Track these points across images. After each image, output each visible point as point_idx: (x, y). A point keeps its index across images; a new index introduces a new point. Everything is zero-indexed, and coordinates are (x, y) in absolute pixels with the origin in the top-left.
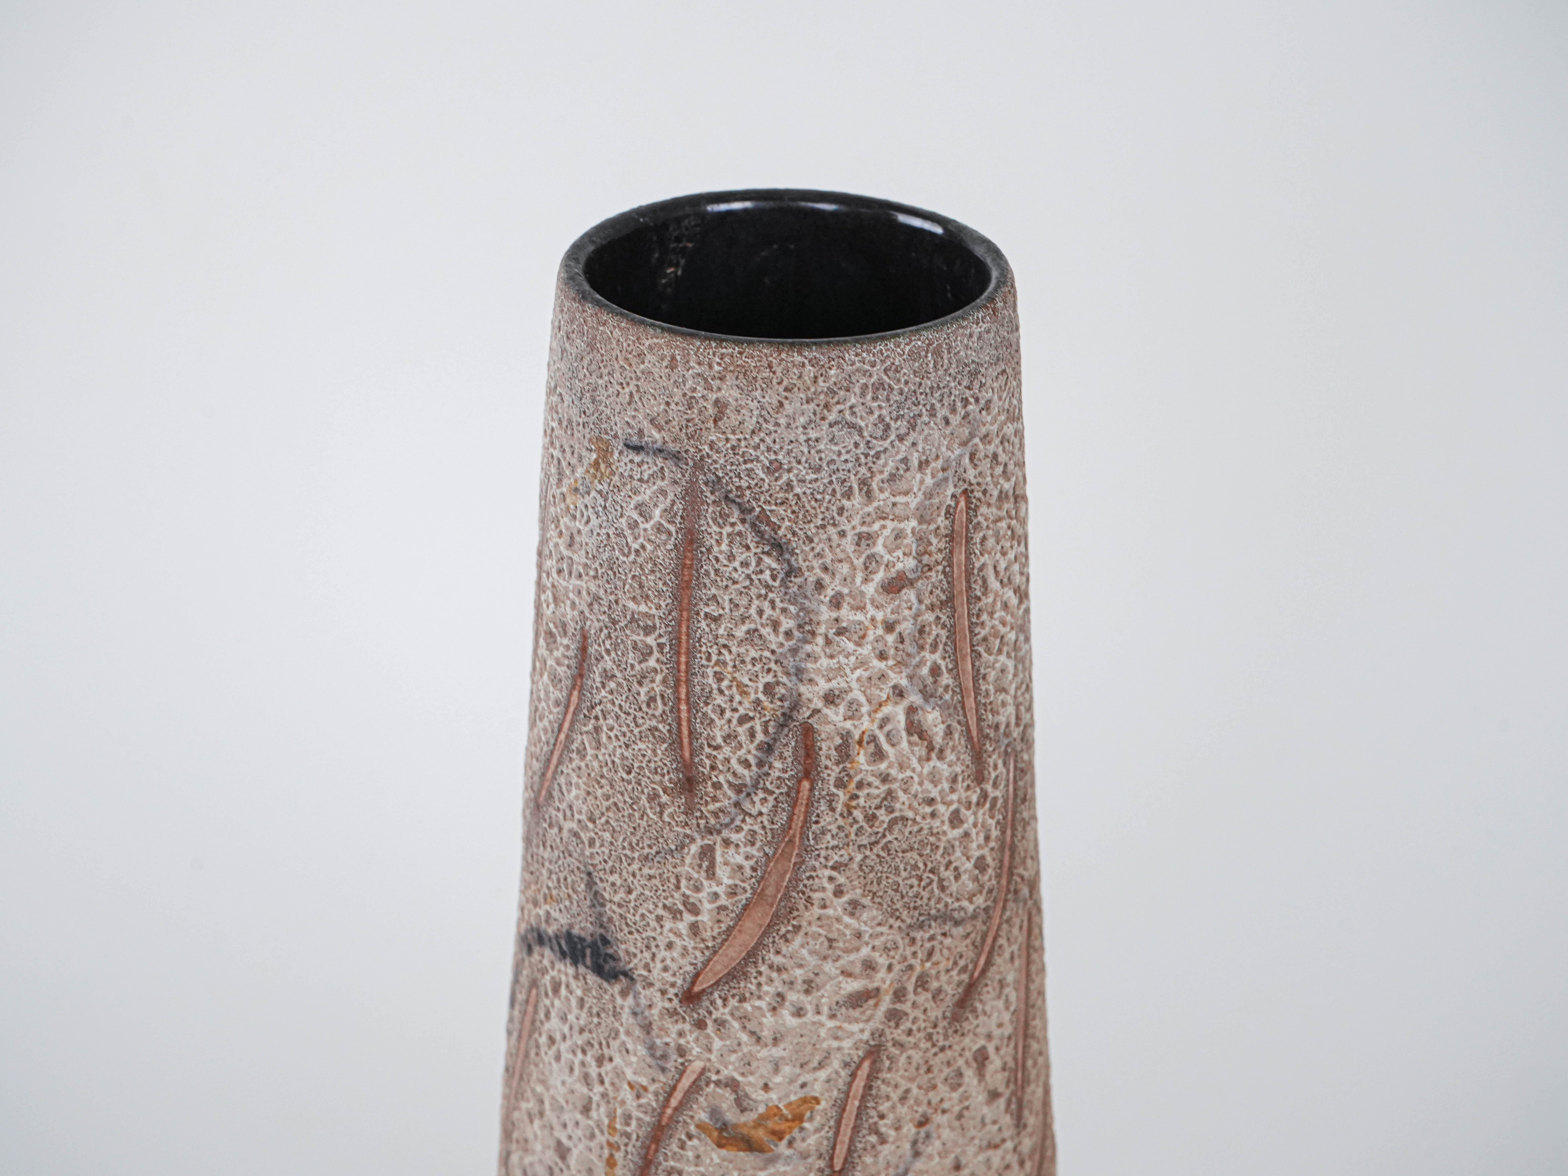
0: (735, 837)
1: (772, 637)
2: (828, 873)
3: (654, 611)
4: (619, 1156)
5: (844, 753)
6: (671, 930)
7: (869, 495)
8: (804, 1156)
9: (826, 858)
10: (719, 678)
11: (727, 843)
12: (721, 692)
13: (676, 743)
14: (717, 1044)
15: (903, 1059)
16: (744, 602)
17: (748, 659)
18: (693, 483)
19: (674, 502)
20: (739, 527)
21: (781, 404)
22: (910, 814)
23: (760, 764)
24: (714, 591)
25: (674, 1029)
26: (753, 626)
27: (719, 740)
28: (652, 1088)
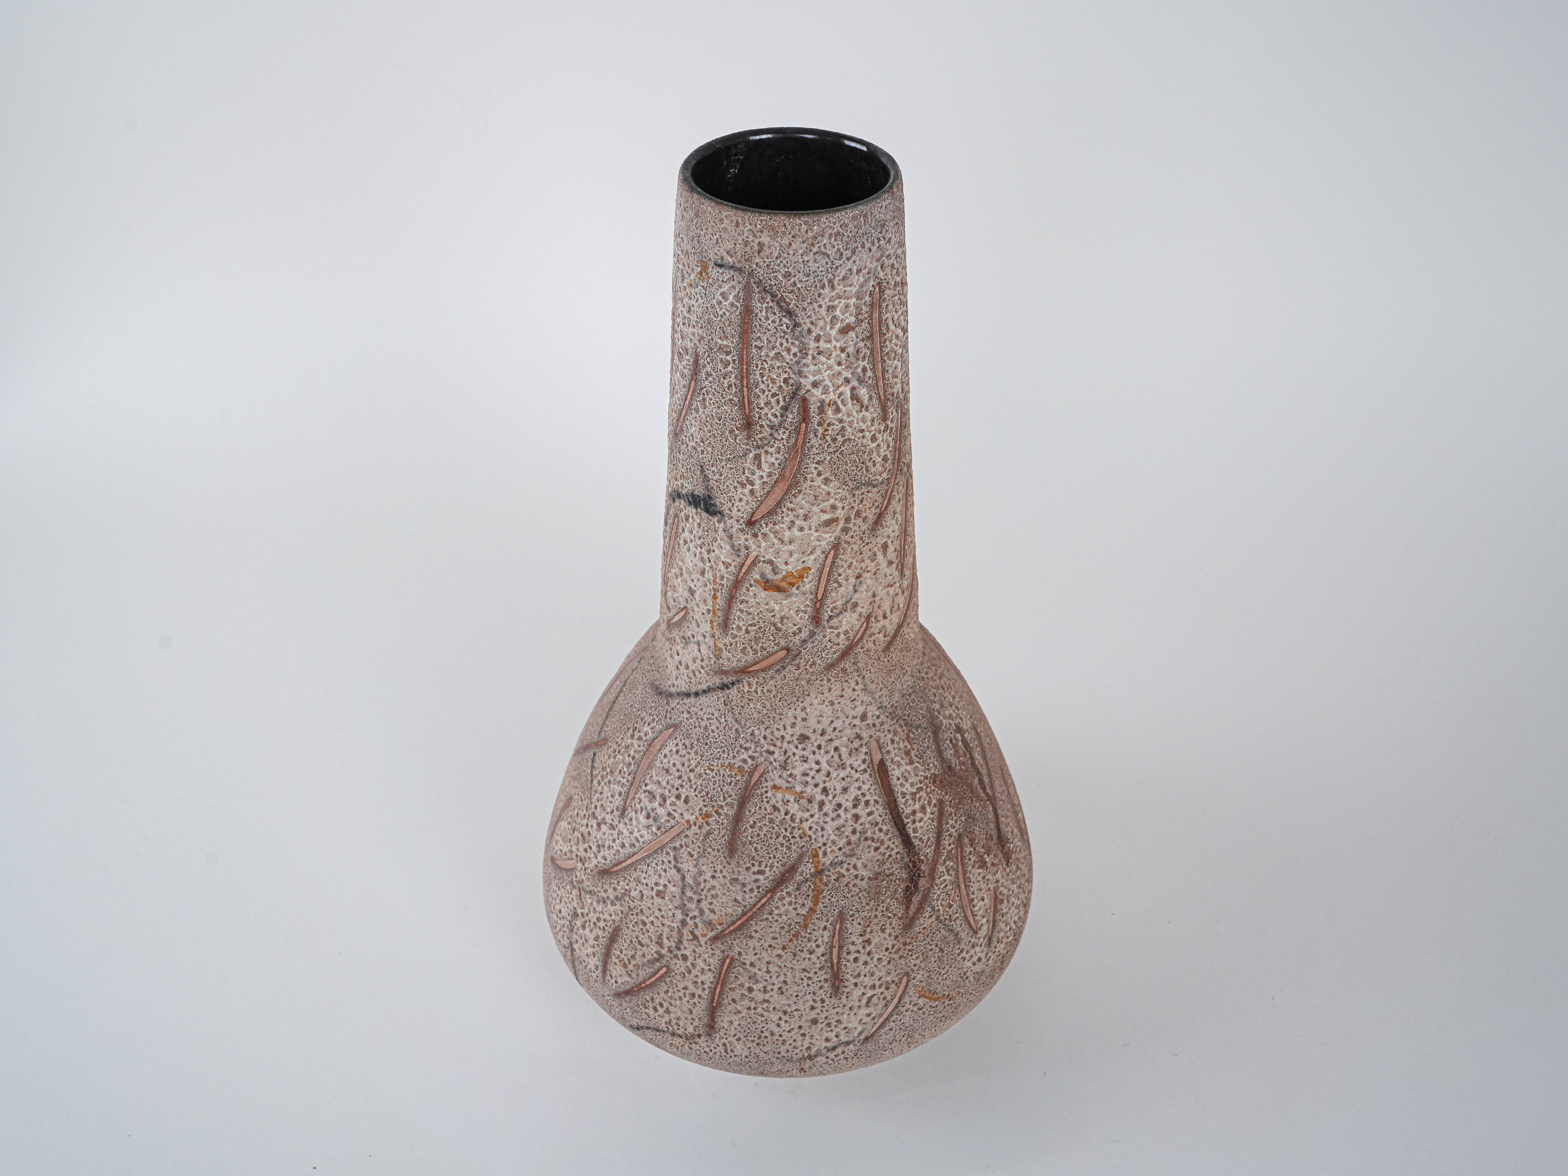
0: (770, 450)
1: (787, 356)
2: (814, 465)
3: (730, 344)
4: (719, 594)
5: (821, 410)
6: (741, 493)
7: (833, 287)
8: (804, 594)
9: (813, 459)
10: (762, 376)
11: (767, 452)
12: (763, 382)
13: (742, 406)
14: (763, 544)
15: (849, 549)
16: (773, 339)
17: (776, 367)
18: (748, 283)
19: (739, 292)
20: (771, 304)
21: (790, 244)
22: (853, 437)
23: (782, 416)
24: (759, 334)
25: (743, 537)
26: (778, 351)
27: (763, 405)
28: (733, 564)
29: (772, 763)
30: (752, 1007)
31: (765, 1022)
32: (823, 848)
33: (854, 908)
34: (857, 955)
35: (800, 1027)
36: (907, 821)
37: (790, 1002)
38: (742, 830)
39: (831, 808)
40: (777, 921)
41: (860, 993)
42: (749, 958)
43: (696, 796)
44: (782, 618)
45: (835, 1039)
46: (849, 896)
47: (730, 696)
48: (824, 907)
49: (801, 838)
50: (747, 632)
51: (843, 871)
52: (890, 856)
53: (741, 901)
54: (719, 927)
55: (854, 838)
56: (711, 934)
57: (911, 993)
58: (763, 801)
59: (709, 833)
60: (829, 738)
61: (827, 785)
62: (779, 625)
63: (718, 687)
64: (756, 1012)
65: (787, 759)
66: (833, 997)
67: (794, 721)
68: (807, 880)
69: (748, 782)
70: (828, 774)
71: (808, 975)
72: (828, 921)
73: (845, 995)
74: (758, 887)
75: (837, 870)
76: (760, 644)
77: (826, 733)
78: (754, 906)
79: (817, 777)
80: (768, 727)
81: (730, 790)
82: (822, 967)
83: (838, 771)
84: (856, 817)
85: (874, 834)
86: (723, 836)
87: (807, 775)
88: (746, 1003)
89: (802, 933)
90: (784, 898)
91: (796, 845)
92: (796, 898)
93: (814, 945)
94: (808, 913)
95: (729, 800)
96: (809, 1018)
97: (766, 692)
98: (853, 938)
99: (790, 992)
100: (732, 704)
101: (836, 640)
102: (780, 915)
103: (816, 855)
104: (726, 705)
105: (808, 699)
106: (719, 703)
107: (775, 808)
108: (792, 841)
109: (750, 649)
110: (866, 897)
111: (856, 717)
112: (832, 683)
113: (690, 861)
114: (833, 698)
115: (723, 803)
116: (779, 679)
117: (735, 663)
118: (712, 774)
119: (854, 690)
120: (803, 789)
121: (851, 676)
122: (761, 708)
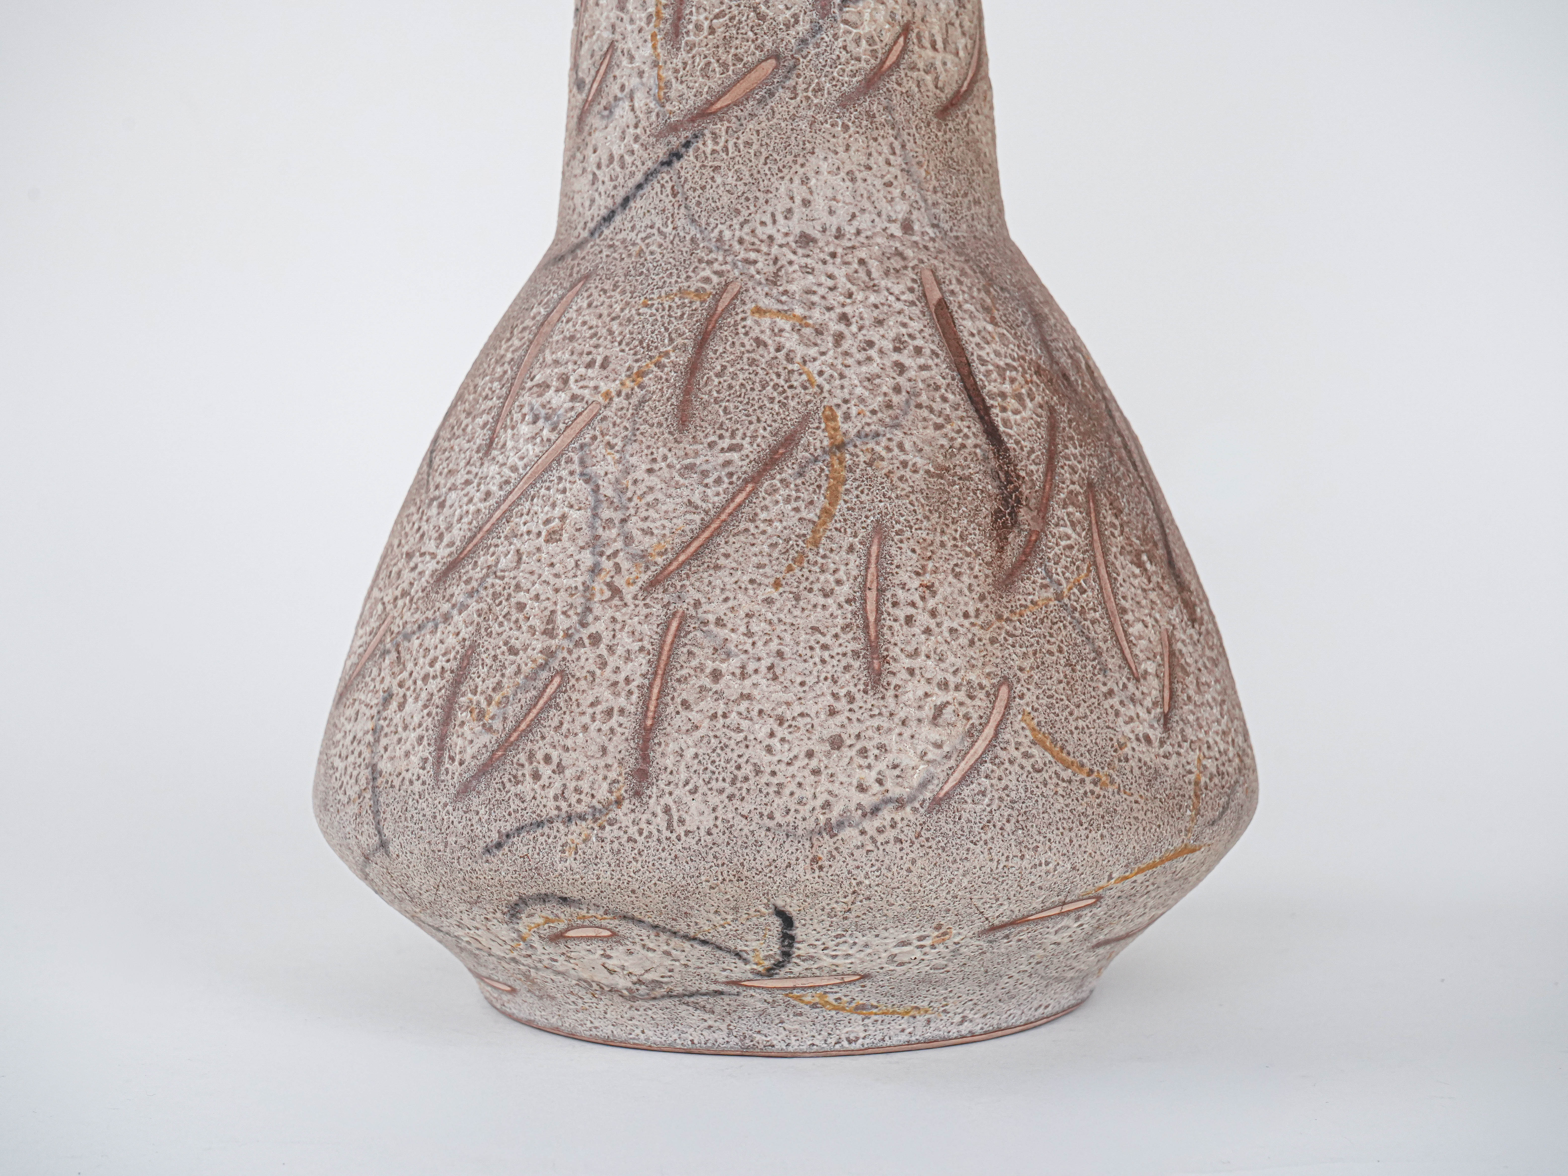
29: (752, 276)
30: (720, 713)
31: (743, 745)
32: (844, 407)
33: (902, 519)
34: (910, 611)
35: (810, 754)
36: (992, 402)
37: (789, 697)
38: (702, 383)
39: (856, 345)
40: (764, 532)
41: (920, 693)
42: (714, 609)
43: (623, 351)
45: (876, 788)
46: (893, 496)
47: (682, 173)
48: (849, 509)
49: (805, 388)
50: (712, 30)
51: (880, 449)
52: (963, 446)
53: (699, 503)
54: (659, 560)
55: (896, 399)
56: (645, 577)
57: (1017, 726)
58: (737, 334)
59: (642, 401)
60: (849, 244)
61: (848, 310)
62: (763, 8)
63: (663, 164)
64: (728, 721)
65: (779, 270)
66: (871, 693)
67: (789, 204)
68: (816, 460)
69: (714, 308)
70: (850, 295)
71: (823, 640)
72: (855, 536)
73: (891, 692)
74: (730, 475)
75: (870, 446)
76: (733, 51)
77: (844, 235)
78: (724, 508)
79: (830, 296)
80: (746, 221)
81: (681, 326)
82: (847, 626)
83: (867, 293)
84: (901, 368)
85: (933, 401)
86: (668, 400)
87: (814, 293)
88: (708, 704)
89: (810, 554)
90: (776, 491)
91: (796, 400)
92: (797, 491)
93: (832, 579)
94: (819, 518)
95: (679, 341)
96: (826, 734)
97: (741, 147)
98: (903, 576)
99: (790, 675)
100: (686, 187)
101: (856, 51)
102: (770, 522)
103: (833, 418)
104: (675, 195)
105: (812, 159)
106: (663, 197)
107: (759, 342)
108: (789, 393)
109: (716, 65)
110: (922, 505)
111: (895, 221)
112: (850, 136)
113: (609, 458)
114: (854, 168)
115: (669, 348)
116: (763, 118)
117: (691, 102)
118: (649, 312)
119: (888, 163)
120: (807, 314)
121: (882, 133)
122: (734, 183)
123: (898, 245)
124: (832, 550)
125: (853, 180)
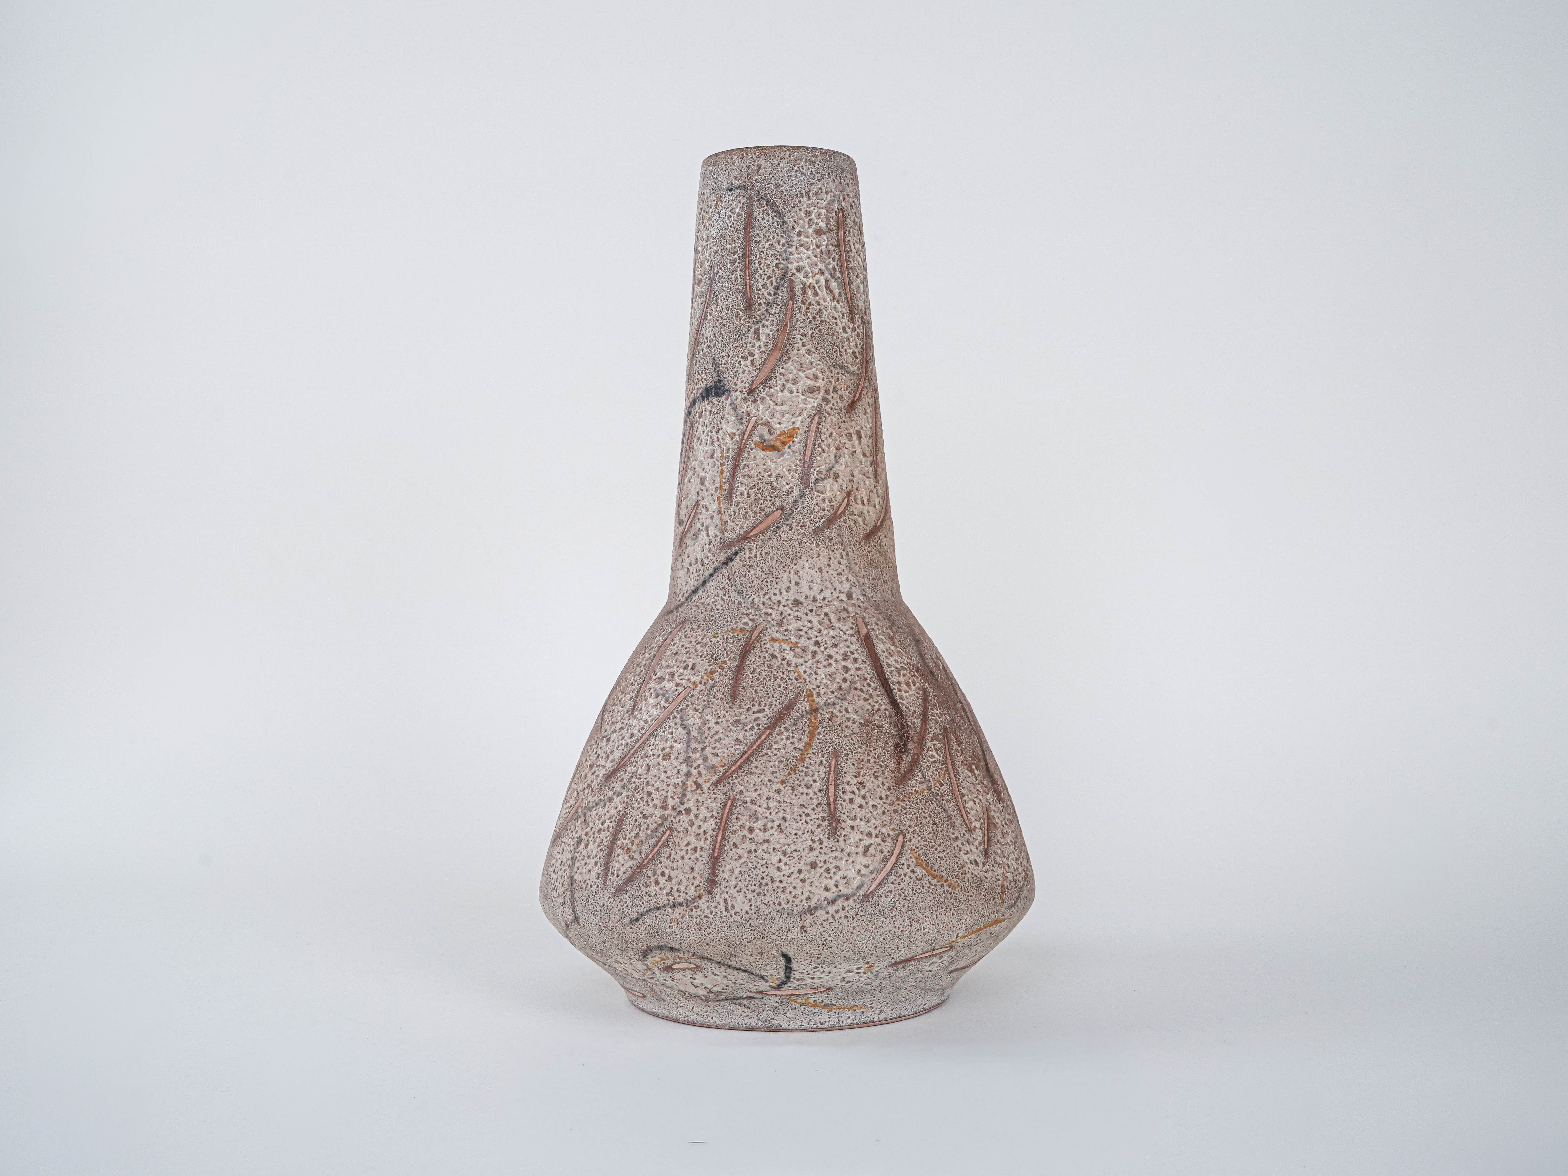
0: (767, 323)
1: (778, 246)
2: (799, 336)
3: (737, 245)
4: (725, 468)
5: (804, 292)
6: (744, 366)
7: (809, 198)
8: (794, 452)
9: (799, 331)
10: (760, 263)
11: (764, 326)
12: (761, 269)
13: (745, 292)
14: (761, 407)
15: (829, 418)
16: (768, 234)
17: (770, 255)
18: (750, 195)
19: (743, 204)
20: (766, 208)
21: (779, 164)
22: (828, 320)
23: (775, 294)
24: (757, 232)
25: (745, 405)
26: (771, 243)
27: (760, 287)
28: (737, 433)
29: (770, 622)
30: (753, 850)
31: (765, 867)
32: (817, 690)
33: (847, 748)
34: (852, 796)
35: (800, 871)
36: (894, 686)
37: (789, 841)
38: (744, 677)
39: (823, 657)
40: (776, 755)
41: (857, 839)
42: (750, 795)
43: (703, 660)
44: (777, 477)
45: (834, 889)
46: (843, 736)
47: (733, 569)
48: (820, 743)
49: (797, 680)
50: (749, 495)
51: (835, 711)
52: (879, 710)
53: (742, 740)
55: (844, 685)
56: (714, 778)
57: (908, 856)
58: (762, 651)
59: (713, 687)
60: (820, 605)
61: (819, 639)
62: (775, 484)
63: (723, 563)
64: (757, 854)
65: (783, 618)
66: (831, 839)
67: (788, 584)
68: (803, 717)
69: (750, 638)
70: (820, 631)
71: (806, 811)
72: (823, 757)
73: (842, 839)
74: (758, 725)
75: (830, 710)
76: (759, 506)
77: (817, 600)
78: (755, 743)
79: (810, 632)
80: (766, 593)
81: (733, 648)
82: (819, 804)
83: (829, 630)
84: (846, 669)
85: (863, 686)
86: (726, 686)
87: (802, 630)
88: (747, 845)
89: (800, 766)
90: (782, 733)
91: (792, 686)
92: (793, 733)
93: (811, 779)
94: (804, 747)
95: (732, 655)
96: (808, 861)
97: (764, 555)
98: (848, 778)
99: (789, 830)
100: (735, 575)
101: (823, 506)
102: (779, 749)
103: (811, 695)
104: (729, 580)
105: (800, 561)
106: (723, 581)
107: (773, 656)
108: (789, 682)
109: (751, 513)
110: (858, 741)
111: (843, 593)
112: (820, 549)
113: (695, 716)
114: (822, 565)
115: (727, 659)
116: (775, 540)
117: (738, 532)
118: (716, 640)
119: (839, 563)
120: (798, 641)
121: (836, 547)
122: (760, 573)
123: (845, 605)
124: (811, 764)
125: (821, 572)
